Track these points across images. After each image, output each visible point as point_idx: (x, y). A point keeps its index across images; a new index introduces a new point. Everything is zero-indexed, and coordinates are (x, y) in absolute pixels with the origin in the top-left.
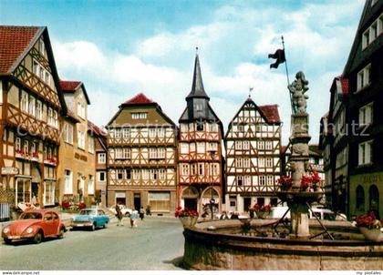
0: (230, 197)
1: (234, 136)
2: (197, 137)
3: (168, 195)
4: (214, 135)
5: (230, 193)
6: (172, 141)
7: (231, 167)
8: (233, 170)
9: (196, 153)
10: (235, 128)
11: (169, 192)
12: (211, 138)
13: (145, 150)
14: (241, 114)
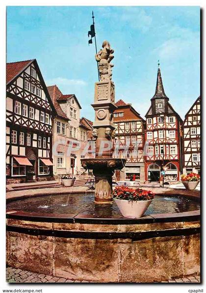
0: (187, 170)
1: (190, 124)
2: (159, 127)
3: (138, 169)
4: (172, 125)
5: (187, 167)
6: (140, 131)
7: (188, 147)
8: (189, 150)
9: (158, 138)
10: (190, 119)
11: (139, 167)
12: (169, 127)
13: (123, 138)
14: (195, 108)
